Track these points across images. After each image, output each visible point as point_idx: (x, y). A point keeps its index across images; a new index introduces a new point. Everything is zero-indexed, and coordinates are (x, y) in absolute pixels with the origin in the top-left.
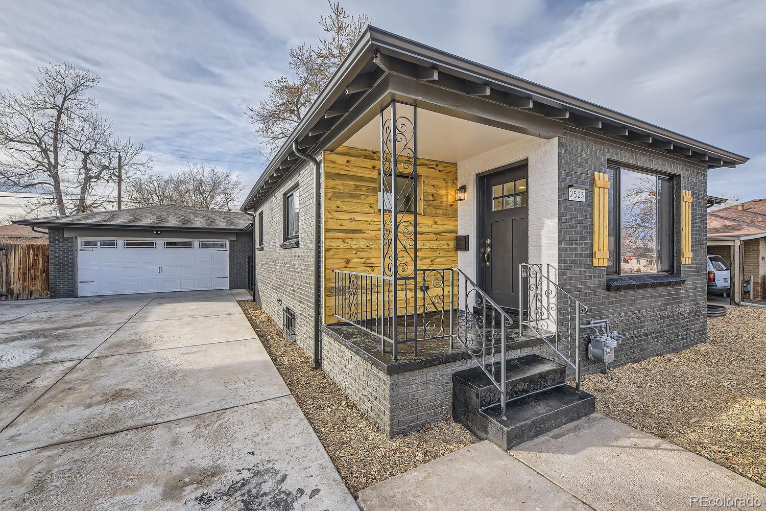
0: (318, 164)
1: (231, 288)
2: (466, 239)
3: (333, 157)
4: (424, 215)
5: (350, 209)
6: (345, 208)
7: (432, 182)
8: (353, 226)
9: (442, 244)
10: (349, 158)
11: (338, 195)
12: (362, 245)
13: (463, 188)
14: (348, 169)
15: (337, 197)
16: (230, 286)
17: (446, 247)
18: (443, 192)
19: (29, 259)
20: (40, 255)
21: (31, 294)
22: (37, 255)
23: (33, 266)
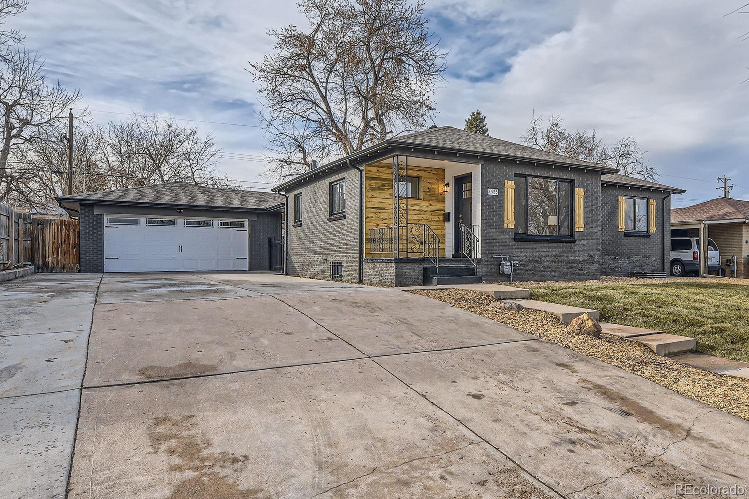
0: (361, 171)
1: (249, 270)
2: (449, 214)
3: (369, 168)
4: (423, 200)
5: (379, 196)
6: (376, 196)
7: (428, 180)
8: (381, 206)
9: (435, 218)
10: (378, 168)
11: (372, 189)
12: (386, 216)
13: (448, 185)
14: (377, 174)
15: (372, 190)
16: (250, 267)
17: (438, 219)
18: (436, 186)
19: (61, 234)
20: (71, 231)
21: (64, 268)
22: (69, 231)
23: (65, 241)
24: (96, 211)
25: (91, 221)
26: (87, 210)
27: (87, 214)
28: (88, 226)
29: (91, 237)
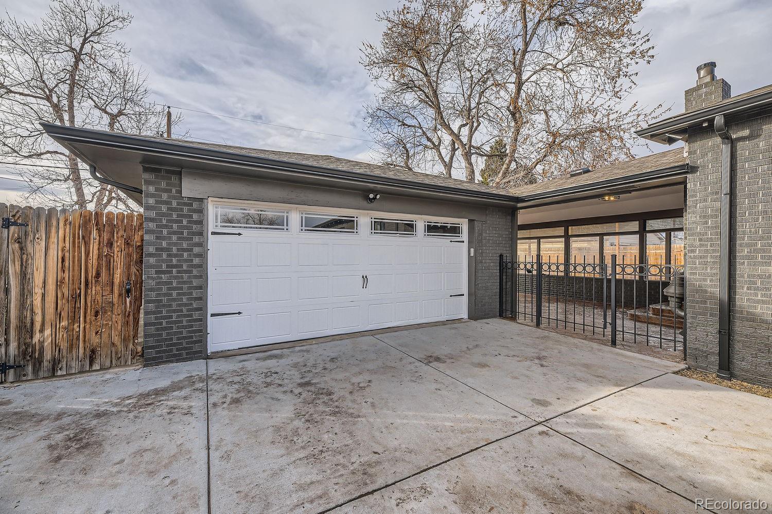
1: (470, 317)
16: (469, 313)
19: (87, 254)
20: (118, 244)
21: (92, 355)
22: (110, 244)
23: (98, 275)
24: (190, 188)
25: (175, 217)
26: (163, 185)
27: (165, 196)
28: (165, 232)
29: (174, 261)
